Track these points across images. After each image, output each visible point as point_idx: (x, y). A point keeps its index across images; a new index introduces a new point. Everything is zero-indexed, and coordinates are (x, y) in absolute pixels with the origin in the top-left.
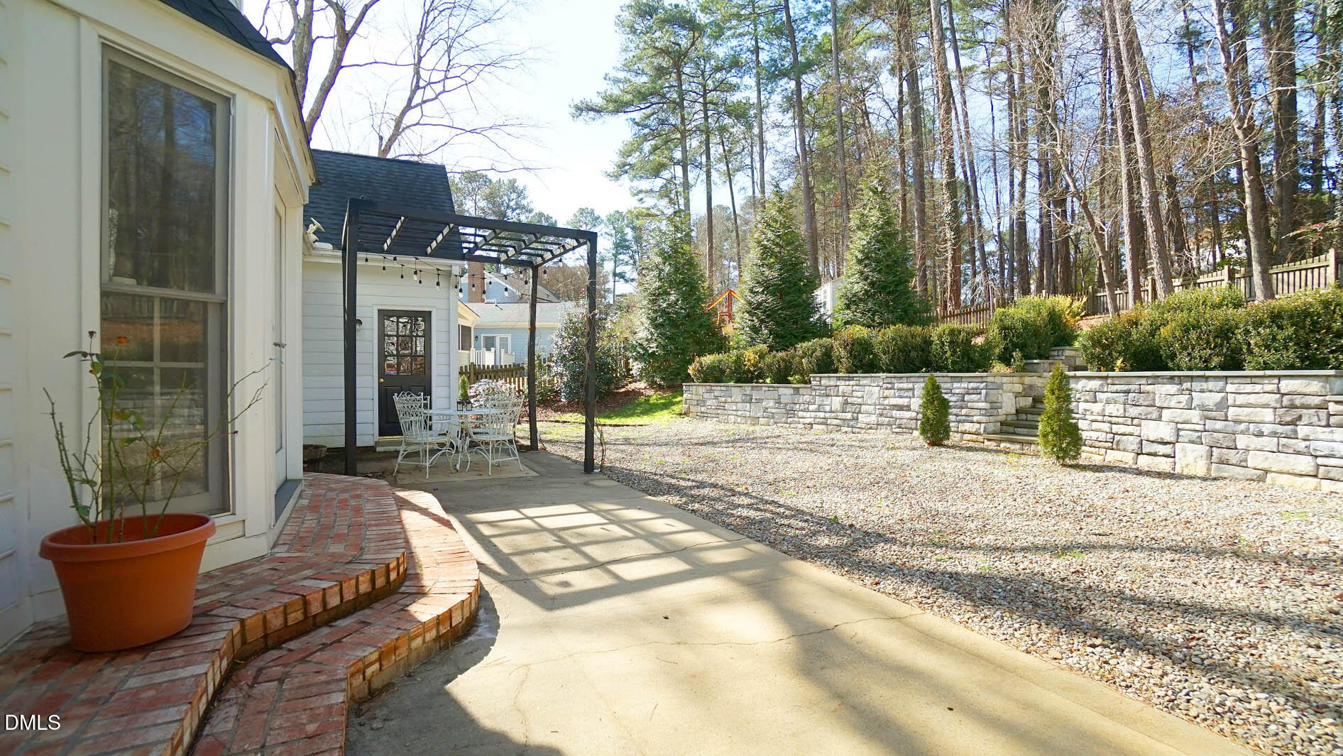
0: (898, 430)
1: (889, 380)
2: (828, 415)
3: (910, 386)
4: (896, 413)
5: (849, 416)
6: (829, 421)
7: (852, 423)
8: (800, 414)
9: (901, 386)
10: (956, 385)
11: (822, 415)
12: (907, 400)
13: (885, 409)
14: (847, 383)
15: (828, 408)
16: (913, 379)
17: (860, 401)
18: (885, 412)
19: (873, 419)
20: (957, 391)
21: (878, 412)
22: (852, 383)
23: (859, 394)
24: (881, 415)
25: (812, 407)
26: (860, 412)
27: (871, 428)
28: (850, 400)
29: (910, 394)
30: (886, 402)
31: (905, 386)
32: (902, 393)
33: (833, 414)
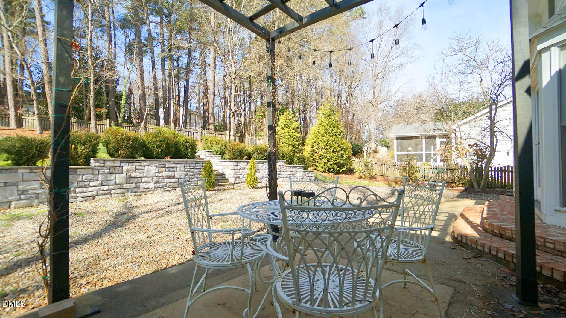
0: (168, 189)
1: (163, 163)
2: (110, 187)
3: (175, 165)
4: (165, 180)
5: (133, 185)
6: (113, 192)
7: (135, 190)
8: (78, 190)
9: (170, 165)
10: (197, 165)
11: (106, 188)
12: (173, 173)
13: (159, 178)
14: (130, 164)
15: (113, 182)
16: (177, 162)
17: (142, 175)
18: (159, 180)
19: (152, 185)
20: (198, 167)
21: (154, 181)
22: (135, 164)
23: (142, 171)
24: (156, 182)
25: (92, 184)
26: (141, 182)
27: (150, 191)
28: (133, 175)
29: (175, 169)
30: (160, 175)
31: (173, 165)
32: (171, 169)
33: (118, 186)
